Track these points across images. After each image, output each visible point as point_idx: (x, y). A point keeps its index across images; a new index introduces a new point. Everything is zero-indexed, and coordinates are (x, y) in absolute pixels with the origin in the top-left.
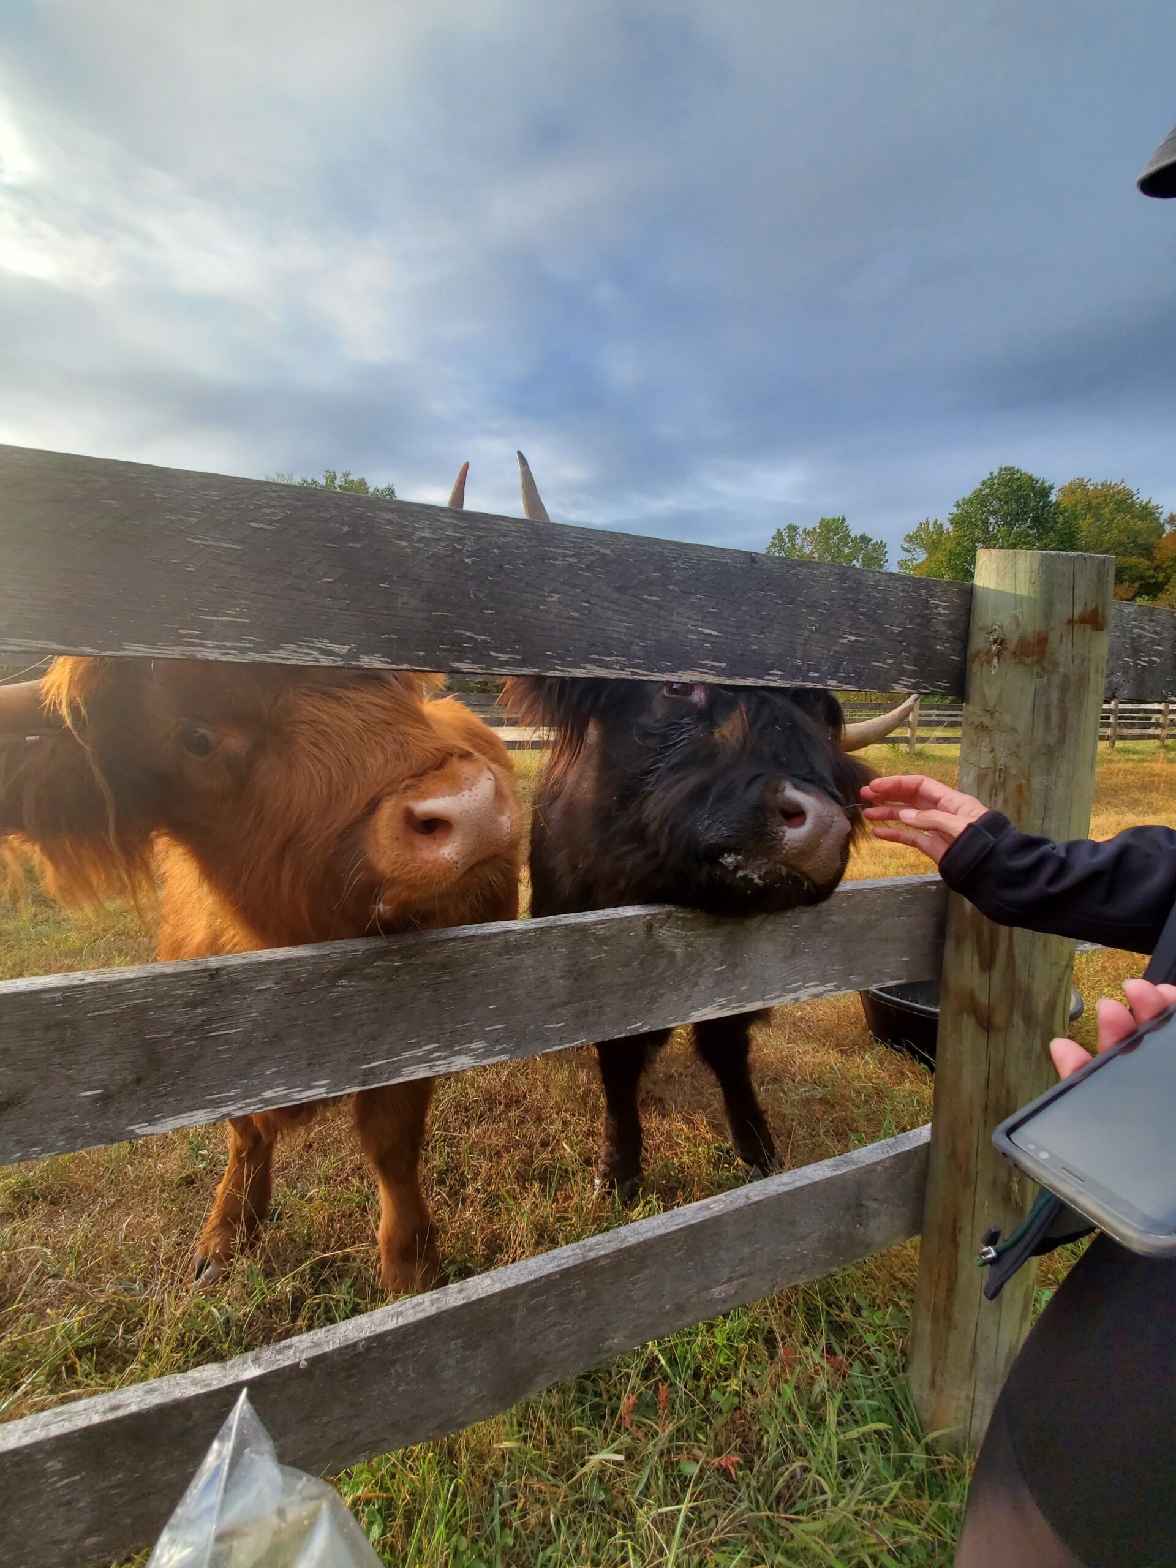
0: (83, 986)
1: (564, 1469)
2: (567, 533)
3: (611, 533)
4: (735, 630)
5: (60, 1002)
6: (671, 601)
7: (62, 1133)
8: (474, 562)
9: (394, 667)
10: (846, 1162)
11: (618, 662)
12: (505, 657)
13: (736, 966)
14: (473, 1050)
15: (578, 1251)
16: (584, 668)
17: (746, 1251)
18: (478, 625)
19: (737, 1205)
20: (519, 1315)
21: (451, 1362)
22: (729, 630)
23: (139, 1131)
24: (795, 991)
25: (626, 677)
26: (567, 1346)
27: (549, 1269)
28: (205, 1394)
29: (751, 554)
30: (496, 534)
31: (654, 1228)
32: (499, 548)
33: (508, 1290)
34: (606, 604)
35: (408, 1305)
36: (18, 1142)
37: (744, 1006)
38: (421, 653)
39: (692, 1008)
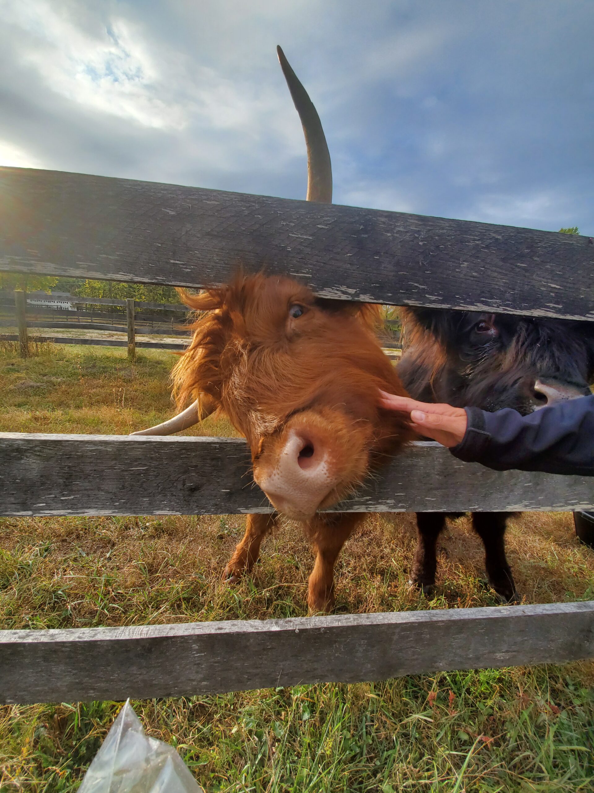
0: (227, 443)
1: (398, 716)
2: (477, 227)
3: (503, 226)
4: (571, 285)
5: (218, 449)
6: (534, 267)
7: (213, 506)
8: (424, 244)
9: (375, 301)
10: (585, 606)
11: (496, 303)
12: (433, 298)
13: (538, 484)
14: (388, 503)
15: (427, 615)
16: (476, 306)
17: (519, 639)
18: (422, 280)
19: (517, 614)
20: (396, 637)
21: (361, 649)
22: (568, 285)
23: (242, 511)
24: (573, 504)
25: (500, 312)
26: (417, 659)
27: (412, 619)
28: (256, 632)
29: (589, 238)
30: (438, 228)
31: (469, 614)
32: (438, 236)
33: (392, 624)
34: (494, 269)
35: (342, 617)
36: (197, 506)
37: (539, 508)
38: (390, 295)
39: (508, 503)
